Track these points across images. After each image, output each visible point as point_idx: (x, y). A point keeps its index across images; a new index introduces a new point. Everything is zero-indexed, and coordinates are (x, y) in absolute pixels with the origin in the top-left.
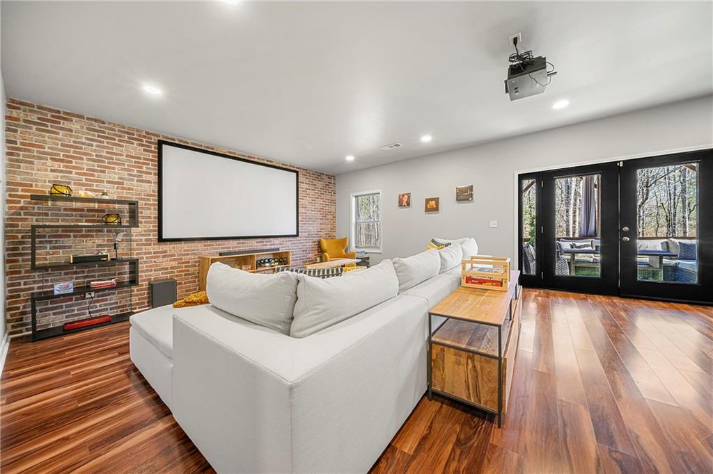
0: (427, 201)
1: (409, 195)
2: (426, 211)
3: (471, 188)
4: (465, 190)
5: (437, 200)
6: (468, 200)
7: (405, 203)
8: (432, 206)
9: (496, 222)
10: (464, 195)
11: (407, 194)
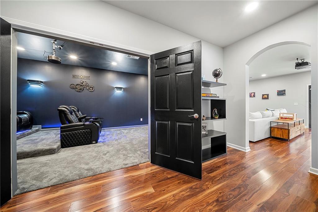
0: (263, 95)
1: (254, 93)
2: (262, 99)
3: (285, 91)
4: (282, 91)
5: (268, 95)
6: (283, 95)
7: (252, 96)
8: (265, 97)
9: (297, 103)
10: (281, 93)
11: (253, 93)
